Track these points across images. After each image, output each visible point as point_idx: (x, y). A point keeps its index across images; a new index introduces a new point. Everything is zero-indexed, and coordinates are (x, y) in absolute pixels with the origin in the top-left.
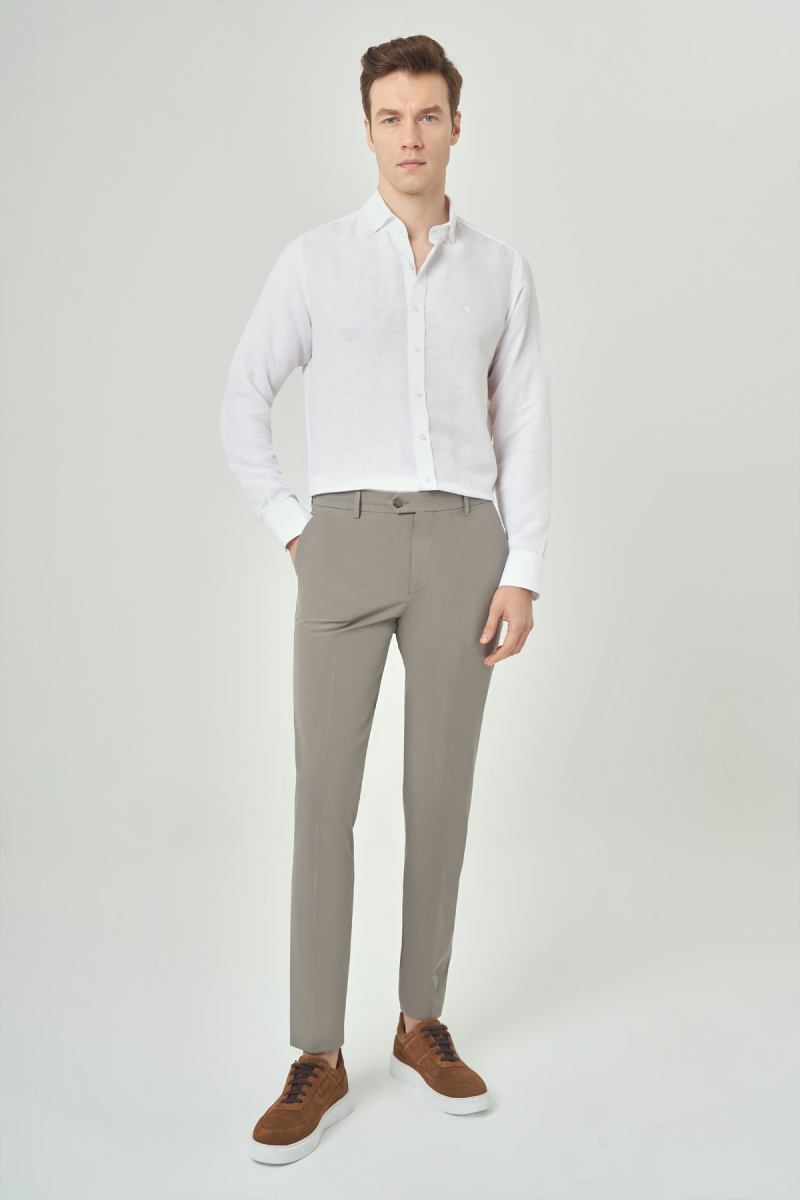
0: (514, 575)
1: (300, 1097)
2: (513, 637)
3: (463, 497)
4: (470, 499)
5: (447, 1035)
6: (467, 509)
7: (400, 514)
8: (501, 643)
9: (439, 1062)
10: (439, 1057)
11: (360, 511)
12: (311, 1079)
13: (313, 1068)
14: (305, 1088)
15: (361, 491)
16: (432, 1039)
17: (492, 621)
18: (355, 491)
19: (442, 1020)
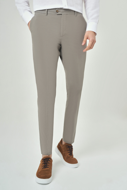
0: (90, 28)
1: (47, 166)
2: (91, 43)
3: (75, 11)
4: (77, 12)
5: (72, 149)
6: (76, 14)
7: (58, 15)
8: (87, 45)
9: (68, 155)
10: (69, 153)
11: (47, 14)
12: (49, 162)
13: (49, 159)
14: (48, 164)
15: (48, 10)
16: (68, 149)
17: (85, 39)
18: (45, 10)
19: (72, 144)
